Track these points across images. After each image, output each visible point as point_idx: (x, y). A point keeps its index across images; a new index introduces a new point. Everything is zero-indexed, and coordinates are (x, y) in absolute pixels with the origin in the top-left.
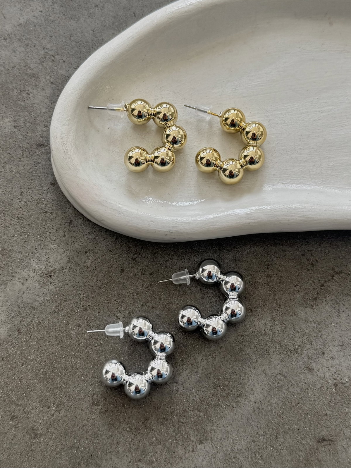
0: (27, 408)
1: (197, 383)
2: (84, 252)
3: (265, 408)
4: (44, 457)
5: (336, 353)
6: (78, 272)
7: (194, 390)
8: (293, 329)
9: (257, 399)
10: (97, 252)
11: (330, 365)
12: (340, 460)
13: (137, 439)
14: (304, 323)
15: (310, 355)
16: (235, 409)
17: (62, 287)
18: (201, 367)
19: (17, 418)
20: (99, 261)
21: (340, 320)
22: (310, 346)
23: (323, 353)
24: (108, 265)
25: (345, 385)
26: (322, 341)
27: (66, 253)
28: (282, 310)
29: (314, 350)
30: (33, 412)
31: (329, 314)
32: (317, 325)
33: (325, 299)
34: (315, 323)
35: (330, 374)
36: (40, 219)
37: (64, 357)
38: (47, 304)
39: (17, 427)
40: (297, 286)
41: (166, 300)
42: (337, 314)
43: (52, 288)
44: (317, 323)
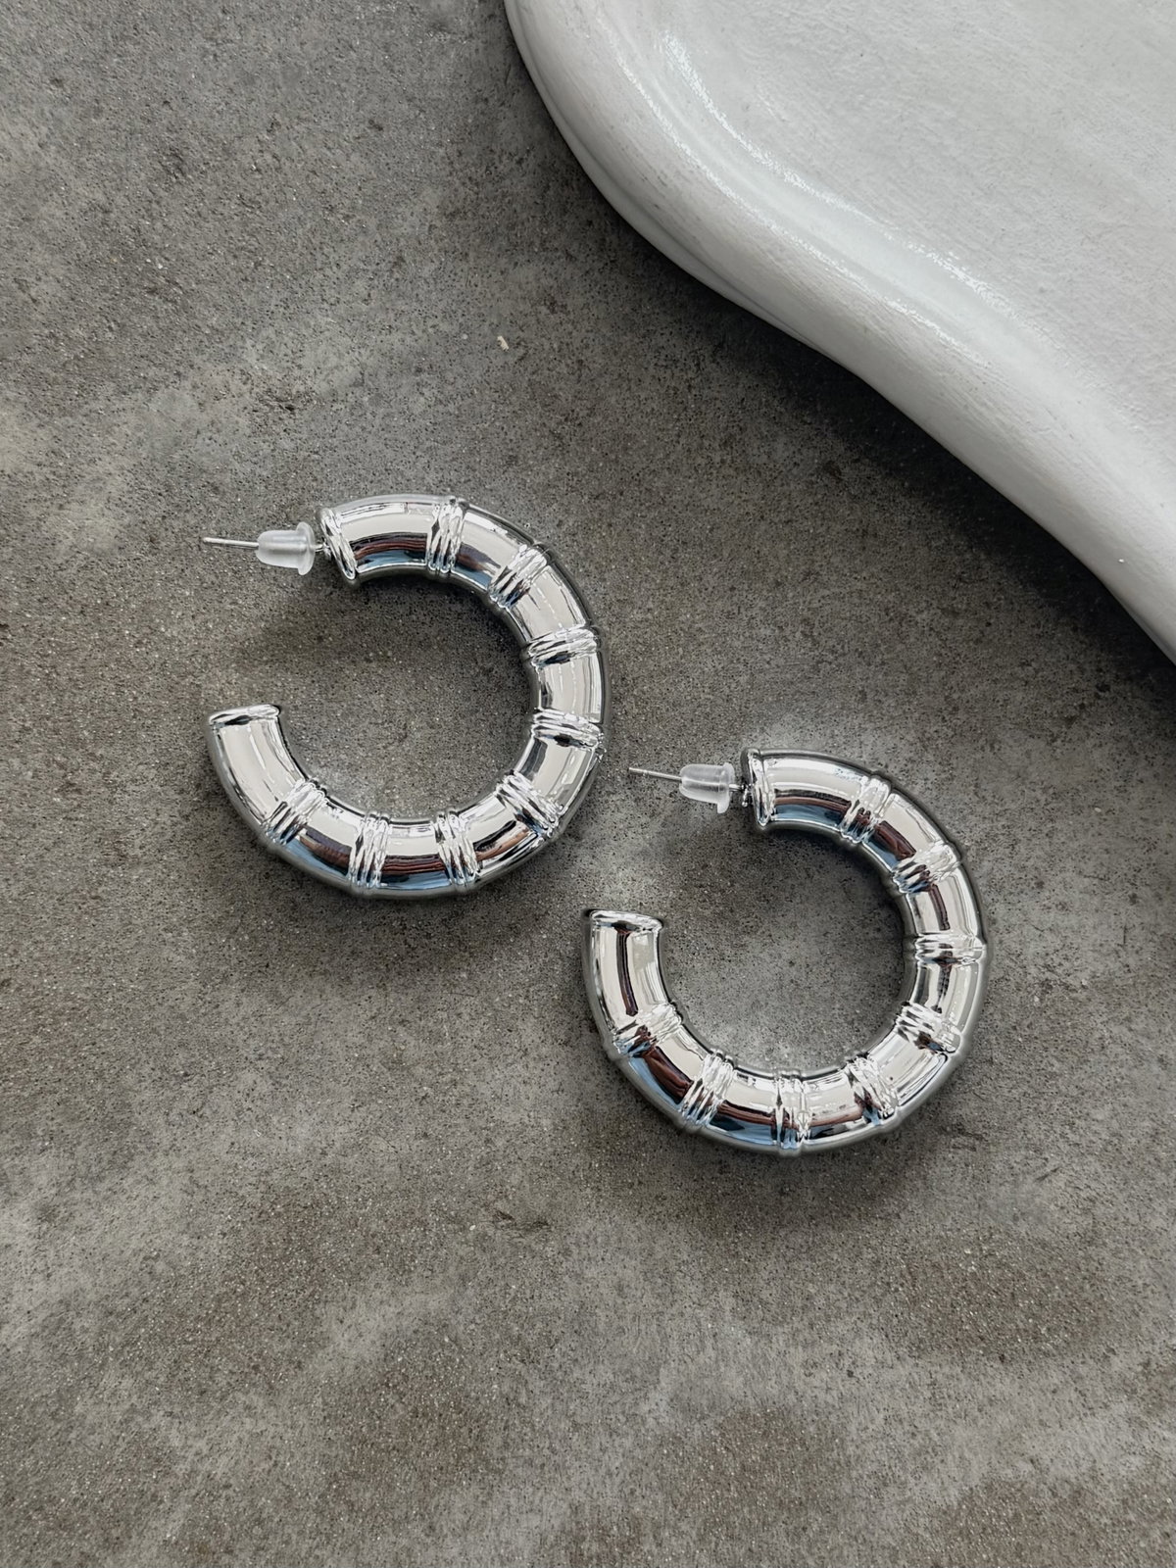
0: (115, 773)
1: (637, 858)
2: (413, 370)
3: (816, 988)
4: (128, 928)
5: (1077, 895)
6: (378, 421)
7: (621, 874)
8: (972, 788)
9: (800, 956)
10: (452, 380)
11: (1049, 925)
12: (990, 1202)
13: (413, 962)
14: (1011, 781)
15: (998, 877)
16: (727, 963)
17: (317, 453)
18: (663, 816)
19: (78, 791)
20: (451, 408)
21: (1124, 805)
22: (1007, 851)
23: (1040, 885)
24: (474, 429)
25: (1074, 995)
26: (1047, 848)
27: (356, 354)
28: (959, 722)
29: (1016, 866)
30: (131, 787)
31: (1094, 778)
32: (1050, 800)
33: (1098, 730)
34: (1045, 790)
35: (1039, 950)
36: (308, 226)
37: (266, 663)
38: (260, 488)
39: (71, 819)
40: (1026, 668)
41: (619, 588)
42: (1118, 784)
43: (287, 447)
44: (1051, 791)
